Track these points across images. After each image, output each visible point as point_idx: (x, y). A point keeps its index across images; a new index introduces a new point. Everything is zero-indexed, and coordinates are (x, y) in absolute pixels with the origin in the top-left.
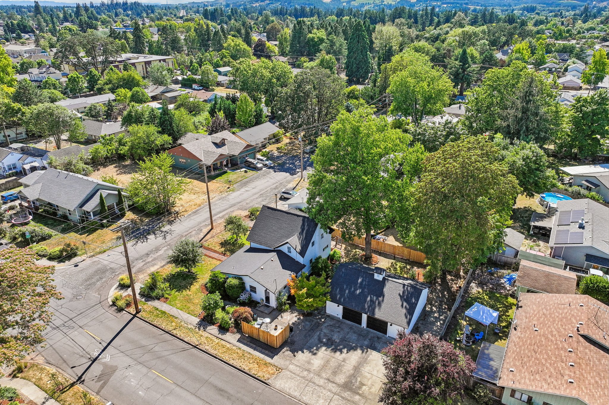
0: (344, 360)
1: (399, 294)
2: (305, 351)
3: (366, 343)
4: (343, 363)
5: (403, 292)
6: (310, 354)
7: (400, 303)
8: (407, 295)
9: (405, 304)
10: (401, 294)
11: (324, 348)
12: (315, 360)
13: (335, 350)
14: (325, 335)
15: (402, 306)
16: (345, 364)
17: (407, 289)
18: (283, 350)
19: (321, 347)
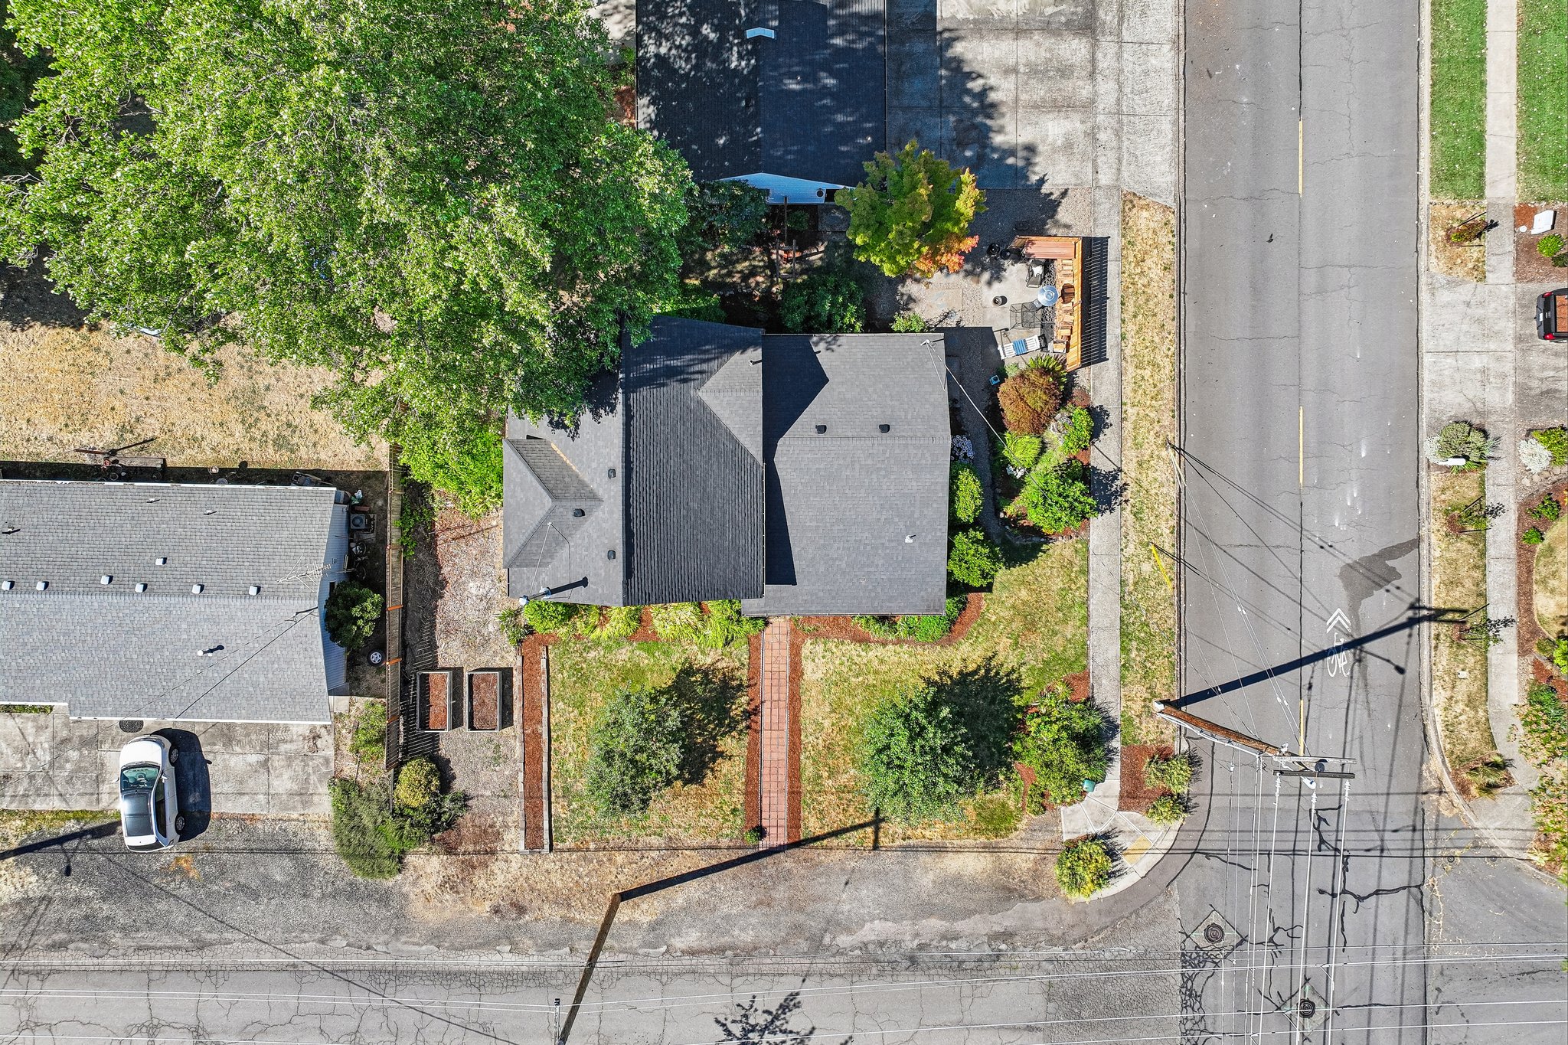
2: (1034, 178)
4: (1022, 69)
13: (990, 109)
16: (1022, 61)
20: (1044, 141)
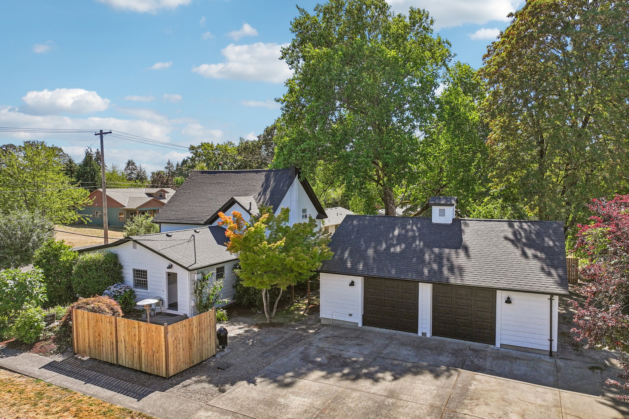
0: (391, 394)
1: (506, 238)
2: (258, 380)
3: (444, 358)
4: (391, 400)
5: (515, 233)
6: (276, 384)
7: (518, 252)
8: (527, 238)
9: (530, 252)
10: (511, 236)
11: (318, 374)
12: (292, 397)
13: (355, 376)
14: (321, 351)
15: (524, 255)
16: (400, 403)
17: (521, 227)
18: (188, 381)
19: (310, 370)
20: (293, 393)
